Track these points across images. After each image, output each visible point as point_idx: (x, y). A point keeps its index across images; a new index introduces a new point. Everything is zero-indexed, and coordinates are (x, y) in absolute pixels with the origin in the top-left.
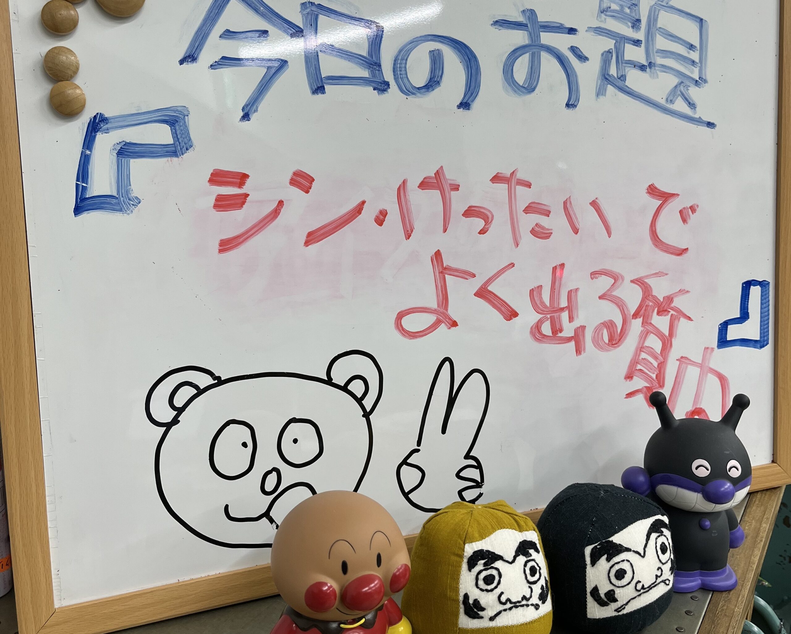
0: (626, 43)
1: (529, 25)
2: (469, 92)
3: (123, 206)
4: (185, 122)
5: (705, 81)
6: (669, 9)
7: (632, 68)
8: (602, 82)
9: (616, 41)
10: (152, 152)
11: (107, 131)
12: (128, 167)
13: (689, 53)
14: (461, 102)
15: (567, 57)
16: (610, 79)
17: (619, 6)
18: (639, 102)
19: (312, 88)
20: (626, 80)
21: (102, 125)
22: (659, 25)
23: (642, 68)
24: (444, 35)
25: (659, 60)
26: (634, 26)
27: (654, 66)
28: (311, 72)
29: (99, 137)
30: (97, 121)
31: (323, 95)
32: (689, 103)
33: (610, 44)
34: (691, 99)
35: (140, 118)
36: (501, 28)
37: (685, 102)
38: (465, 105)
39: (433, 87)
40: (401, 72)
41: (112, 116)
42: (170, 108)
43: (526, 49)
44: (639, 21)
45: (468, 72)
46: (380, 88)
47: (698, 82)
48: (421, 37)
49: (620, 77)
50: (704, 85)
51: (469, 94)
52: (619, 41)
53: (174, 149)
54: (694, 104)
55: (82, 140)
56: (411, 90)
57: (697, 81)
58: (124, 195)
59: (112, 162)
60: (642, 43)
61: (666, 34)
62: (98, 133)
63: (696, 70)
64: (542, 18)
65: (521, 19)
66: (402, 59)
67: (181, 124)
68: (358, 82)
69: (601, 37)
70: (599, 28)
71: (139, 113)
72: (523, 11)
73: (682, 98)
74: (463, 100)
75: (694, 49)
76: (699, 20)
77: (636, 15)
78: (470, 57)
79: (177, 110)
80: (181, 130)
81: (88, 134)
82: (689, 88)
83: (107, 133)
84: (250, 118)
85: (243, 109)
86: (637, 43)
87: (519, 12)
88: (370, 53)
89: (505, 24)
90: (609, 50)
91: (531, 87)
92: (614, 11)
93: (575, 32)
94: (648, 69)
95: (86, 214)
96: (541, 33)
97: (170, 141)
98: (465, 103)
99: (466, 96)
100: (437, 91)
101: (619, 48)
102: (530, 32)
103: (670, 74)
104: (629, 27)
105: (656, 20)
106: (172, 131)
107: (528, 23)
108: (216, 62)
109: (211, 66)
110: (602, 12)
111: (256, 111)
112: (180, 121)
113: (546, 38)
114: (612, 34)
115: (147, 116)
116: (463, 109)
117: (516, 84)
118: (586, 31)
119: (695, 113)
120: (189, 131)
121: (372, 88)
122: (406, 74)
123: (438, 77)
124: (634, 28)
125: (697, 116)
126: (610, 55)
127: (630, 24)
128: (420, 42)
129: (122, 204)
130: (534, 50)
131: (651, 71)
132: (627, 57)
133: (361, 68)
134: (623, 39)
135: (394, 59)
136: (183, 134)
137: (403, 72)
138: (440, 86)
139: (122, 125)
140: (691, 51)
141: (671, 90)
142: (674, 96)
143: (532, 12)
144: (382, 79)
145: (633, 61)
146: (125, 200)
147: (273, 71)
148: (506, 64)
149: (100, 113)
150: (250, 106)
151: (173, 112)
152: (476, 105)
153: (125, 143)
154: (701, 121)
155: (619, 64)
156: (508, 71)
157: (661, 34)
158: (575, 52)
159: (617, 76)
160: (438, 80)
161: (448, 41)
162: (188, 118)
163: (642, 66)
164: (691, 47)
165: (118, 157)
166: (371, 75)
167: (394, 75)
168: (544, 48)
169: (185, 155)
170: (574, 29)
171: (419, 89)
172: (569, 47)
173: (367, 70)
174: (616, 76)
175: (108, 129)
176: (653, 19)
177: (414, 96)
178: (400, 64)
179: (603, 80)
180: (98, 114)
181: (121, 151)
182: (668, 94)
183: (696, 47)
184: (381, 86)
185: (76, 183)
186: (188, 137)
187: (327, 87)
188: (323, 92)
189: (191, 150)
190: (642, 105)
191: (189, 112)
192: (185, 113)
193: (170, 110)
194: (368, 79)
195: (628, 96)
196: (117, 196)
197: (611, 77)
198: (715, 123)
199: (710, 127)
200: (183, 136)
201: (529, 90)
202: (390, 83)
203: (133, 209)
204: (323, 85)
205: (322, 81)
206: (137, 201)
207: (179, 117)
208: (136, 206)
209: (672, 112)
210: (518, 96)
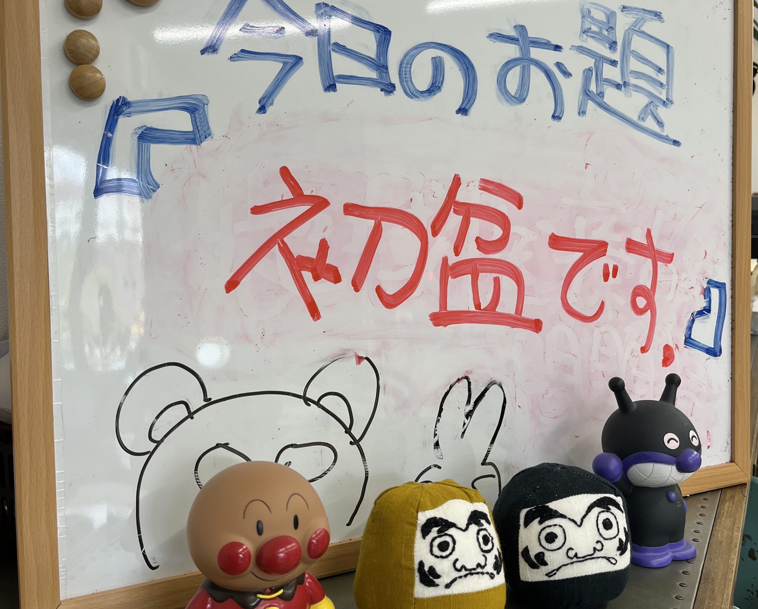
0: (605, 62)
1: (520, 40)
2: (467, 99)
3: (143, 190)
4: (204, 110)
5: (672, 102)
6: (641, 34)
7: (609, 86)
8: (584, 97)
9: (596, 60)
10: (171, 139)
11: (129, 115)
12: (149, 152)
13: (657, 75)
14: (460, 108)
15: (553, 72)
16: (589, 94)
17: (598, 28)
18: (615, 118)
19: (324, 85)
20: (604, 97)
21: (124, 109)
22: (632, 49)
23: (618, 86)
24: (445, 43)
25: (633, 81)
26: (611, 47)
27: (629, 86)
28: (324, 70)
29: (122, 120)
30: (119, 104)
31: (334, 93)
32: (658, 121)
33: (590, 62)
34: (659, 118)
35: (161, 104)
36: (495, 40)
37: (654, 120)
38: (463, 111)
39: (435, 92)
40: (406, 76)
41: (134, 100)
42: (190, 96)
43: (517, 62)
44: (615, 43)
45: (466, 80)
46: (386, 89)
47: (665, 103)
48: (424, 43)
49: (599, 94)
50: (671, 105)
51: (467, 100)
52: (598, 60)
53: (193, 136)
54: (662, 123)
55: (104, 122)
56: (415, 93)
57: (664, 101)
58: (143, 180)
59: (133, 145)
60: (617, 64)
61: (638, 57)
62: (120, 117)
63: (664, 92)
64: (532, 33)
65: (513, 33)
66: (407, 64)
68: (367, 83)
69: (582, 55)
70: (581, 47)
71: (160, 99)
72: (515, 27)
73: (652, 117)
74: (461, 106)
75: (662, 73)
76: (666, 46)
77: (613, 37)
78: (468, 66)
79: (197, 99)
80: (201, 118)
81: (110, 117)
82: (658, 108)
83: (129, 117)
84: (266, 111)
85: (260, 102)
86: (613, 63)
87: (511, 27)
88: (378, 55)
89: (499, 38)
90: (589, 68)
91: (522, 98)
92: (593, 32)
93: (561, 49)
94: (623, 88)
95: (105, 196)
96: (531, 48)
97: (190, 129)
98: (464, 109)
99: (463, 102)
100: (438, 96)
101: (598, 67)
102: (521, 46)
103: (641, 93)
104: (606, 48)
105: (630, 43)
106: (191, 119)
107: (519, 38)
108: (235, 54)
109: (231, 57)
110: (584, 33)
111: (272, 104)
112: (199, 110)
113: (536, 53)
114: (592, 54)
115: (168, 103)
116: (462, 114)
117: (509, 95)
118: (570, 49)
119: (663, 131)
120: (208, 119)
121: (379, 89)
122: (411, 78)
123: (439, 82)
124: (611, 50)
125: (664, 134)
126: (591, 73)
127: (607, 45)
128: (423, 48)
129: (142, 188)
130: (525, 64)
131: (625, 90)
132: (604, 76)
133: (370, 69)
134: (602, 58)
135: (400, 63)
136: (202, 122)
137: (408, 76)
138: (441, 91)
139: (144, 110)
140: (659, 74)
141: (643, 109)
142: (646, 114)
143: (523, 27)
144: (389, 81)
145: (609, 79)
146: (144, 184)
147: (288, 67)
148: (500, 74)
149: (123, 97)
150: (266, 99)
151: (193, 100)
152: (474, 110)
153: (146, 128)
154: (668, 138)
155: (598, 82)
156: (501, 82)
157: (634, 56)
158: (560, 67)
159: (597, 93)
160: (440, 85)
161: (448, 50)
162: (207, 107)
163: (618, 85)
164: (660, 70)
165: (139, 141)
166: (379, 76)
167: (400, 78)
168: (533, 62)
169: (204, 144)
170: (560, 46)
171: (422, 93)
172: (555, 62)
173: (376, 71)
174: (595, 93)
175: (130, 113)
176: (627, 43)
177: (417, 99)
178: (406, 68)
179: (584, 95)
180: (120, 97)
181: (142, 136)
182: (640, 112)
183: (663, 70)
184: (388, 87)
185: (97, 165)
186: (207, 126)
187: (338, 86)
188: (335, 90)
189: (210, 139)
190: (618, 120)
191: (209, 101)
192: (205, 101)
193: (190, 98)
194: (376, 80)
195: (606, 112)
196: (137, 180)
197: (592, 93)
198: (680, 142)
199: (676, 145)
200: (203, 124)
201: (520, 101)
202: (396, 86)
203: (152, 193)
204: (334, 83)
205: (334, 79)
206: (156, 186)
207: (199, 106)
208: (154, 191)
209: (643, 130)
210: (510, 106)
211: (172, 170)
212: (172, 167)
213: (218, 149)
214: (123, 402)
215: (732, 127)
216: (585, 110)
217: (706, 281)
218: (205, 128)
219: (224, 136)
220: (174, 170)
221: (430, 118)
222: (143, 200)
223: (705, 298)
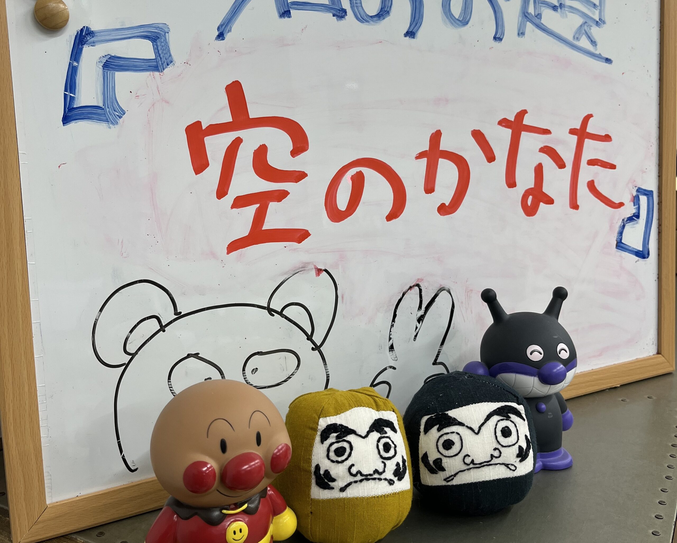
2: (414, 23)
3: (109, 117)
4: (166, 39)
5: (604, 22)
7: (546, 8)
8: (522, 19)
10: (136, 66)
11: (93, 44)
12: (114, 79)
14: (408, 31)
16: (528, 16)
18: (551, 38)
19: (279, 11)
20: (541, 18)
21: (88, 38)
23: (554, 8)
25: (568, 3)
27: (564, 7)
29: (86, 49)
30: (83, 34)
31: (289, 19)
32: (592, 41)
34: (593, 37)
35: (124, 33)
37: (589, 40)
38: (411, 34)
39: (384, 16)
40: (356, 1)
41: (97, 30)
42: (151, 24)
45: (413, 5)
46: (338, 14)
47: (598, 23)
49: (537, 16)
50: (603, 25)
53: (155, 63)
54: (595, 42)
55: (69, 51)
56: (365, 18)
57: (597, 22)
58: (109, 107)
59: (98, 73)
62: (85, 46)
63: (597, 12)
67: (162, 40)
68: (319, 8)
71: (123, 28)
73: (587, 37)
74: (409, 30)
79: (158, 27)
80: (162, 46)
81: (75, 46)
82: (591, 28)
83: (93, 46)
84: (224, 37)
85: (218, 29)
91: (465, 20)
94: (559, 10)
95: (74, 123)
98: (411, 32)
99: (411, 26)
100: (387, 19)
103: (577, 14)
106: (153, 47)
111: (230, 31)
112: (161, 38)
115: (130, 32)
116: (409, 37)
117: (453, 18)
119: (596, 50)
120: (170, 47)
121: (331, 15)
122: (361, 4)
123: (388, 8)
125: (597, 52)
129: (108, 115)
131: (561, 12)
136: (163, 50)
137: (358, 1)
138: (390, 15)
139: (107, 39)
141: (577, 28)
142: (580, 34)
144: (340, 7)
145: (546, 1)
146: (111, 111)
149: (87, 27)
150: (224, 26)
151: (155, 29)
152: (420, 34)
153: (110, 57)
154: (601, 56)
155: (536, 4)
156: (446, 5)
159: (535, 14)
160: (388, 10)
162: (168, 35)
163: (555, 6)
165: (104, 69)
166: (331, 2)
167: (350, 4)
169: (166, 71)
171: (372, 18)
174: (533, 14)
175: (94, 42)
177: (367, 23)
179: (523, 17)
180: (84, 27)
181: (107, 64)
182: (575, 32)
184: (339, 13)
185: (64, 93)
186: (168, 53)
187: (292, 11)
188: (289, 16)
189: (172, 66)
190: (555, 41)
191: (170, 29)
192: (165, 30)
193: (151, 27)
194: (327, 6)
195: (544, 32)
196: (103, 107)
197: (530, 15)
198: (612, 59)
199: (608, 63)
200: (164, 52)
201: (463, 23)
202: (347, 11)
203: (118, 119)
204: (289, 10)
205: (288, 5)
206: (122, 112)
207: (161, 34)
208: (120, 117)
209: (578, 49)
210: (454, 28)
211: (136, 96)
212: (137, 93)
213: (180, 75)
214: (98, 318)
215: (659, 45)
216: (524, 32)
217: (635, 190)
218: (167, 56)
219: (185, 63)
220: (139, 96)
221: (380, 41)
222: (109, 125)
223: (634, 205)
